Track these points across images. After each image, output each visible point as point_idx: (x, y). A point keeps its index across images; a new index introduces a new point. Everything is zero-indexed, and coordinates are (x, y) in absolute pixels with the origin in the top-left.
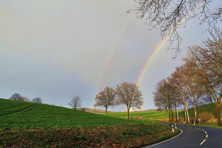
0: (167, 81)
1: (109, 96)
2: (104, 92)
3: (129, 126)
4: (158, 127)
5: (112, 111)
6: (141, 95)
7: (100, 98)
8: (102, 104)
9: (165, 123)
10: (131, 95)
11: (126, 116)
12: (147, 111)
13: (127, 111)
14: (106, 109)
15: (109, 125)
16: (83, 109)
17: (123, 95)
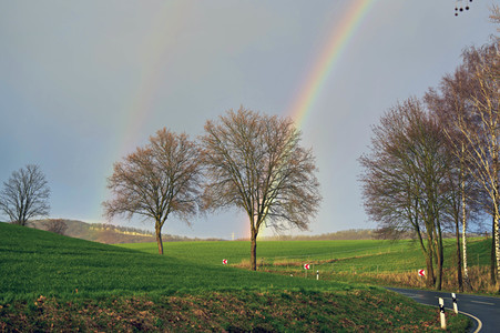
0: (425, 109)
1: (170, 172)
2: (149, 153)
3: (257, 298)
4: (381, 305)
5: (182, 236)
6: (308, 169)
7: (130, 179)
8: (138, 206)
9: (409, 288)
10: (266, 168)
11: (244, 256)
12: (333, 237)
13: (249, 235)
14: (159, 226)
15: (171, 293)
16: (58, 227)
17: (232, 170)
